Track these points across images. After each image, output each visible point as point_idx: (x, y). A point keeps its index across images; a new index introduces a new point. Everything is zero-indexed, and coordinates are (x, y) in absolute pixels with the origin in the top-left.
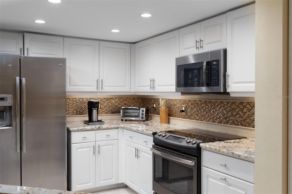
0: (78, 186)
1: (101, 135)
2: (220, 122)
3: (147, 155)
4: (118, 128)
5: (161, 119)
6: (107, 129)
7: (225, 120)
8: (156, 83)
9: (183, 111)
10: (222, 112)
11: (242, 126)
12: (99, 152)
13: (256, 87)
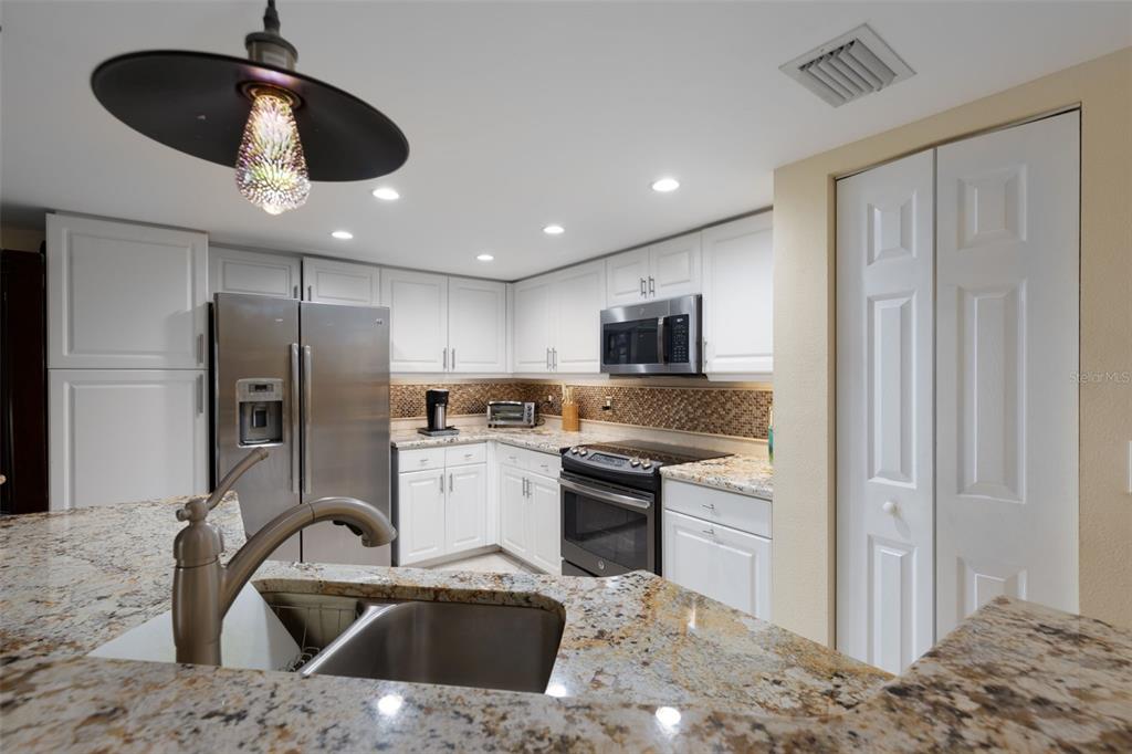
0: (411, 555)
1: (455, 455)
2: (682, 427)
3: (547, 491)
4: (486, 441)
5: (564, 424)
6: (467, 443)
7: (690, 424)
8: (559, 358)
9: (607, 408)
10: (685, 409)
11: (724, 433)
12: (451, 488)
13: (775, 363)
